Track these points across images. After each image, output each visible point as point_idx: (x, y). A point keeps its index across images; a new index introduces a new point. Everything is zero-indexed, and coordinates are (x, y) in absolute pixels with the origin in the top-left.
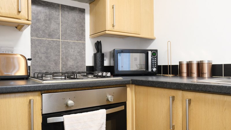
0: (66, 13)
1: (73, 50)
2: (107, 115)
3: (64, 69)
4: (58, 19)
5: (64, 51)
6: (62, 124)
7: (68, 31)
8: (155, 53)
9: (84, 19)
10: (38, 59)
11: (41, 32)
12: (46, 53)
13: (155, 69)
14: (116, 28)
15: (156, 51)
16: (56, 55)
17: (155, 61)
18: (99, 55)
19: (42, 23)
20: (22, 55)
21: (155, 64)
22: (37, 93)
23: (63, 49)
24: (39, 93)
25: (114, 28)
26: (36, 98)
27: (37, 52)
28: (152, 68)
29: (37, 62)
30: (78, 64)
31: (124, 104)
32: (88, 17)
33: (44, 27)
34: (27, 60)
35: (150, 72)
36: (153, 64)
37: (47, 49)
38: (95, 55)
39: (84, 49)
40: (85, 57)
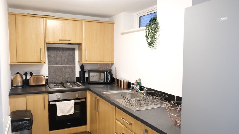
0: (65, 51)
1: (68, 70)
2: (75, 103)
3: (64, 79)
4: (61, 55)
5: (64, 71)
6: (56, 105)
7: (66, 61)
8: (109, 72)
9: (75, 53)
10: (51, 75)
11: (52, 62)
12: (55, 72)
13: (109, 81)
16: (60, 73)
17: (109, 77)
18: (83, 72)
19: (53, 58)
20: (43, 76)
22: (46, 93)
25: (86, 61)
26: (46, 95)
27: (51, 72)
29: (51, 77)
30: (72, 77)
31: (86, 98)
32: (77, 52)
33: (54, 60)
34: (45, 77)
35: (105, 83)
37: (55, 70)
38: (80, 72)
39: (75, 69)
40: (75, 73)
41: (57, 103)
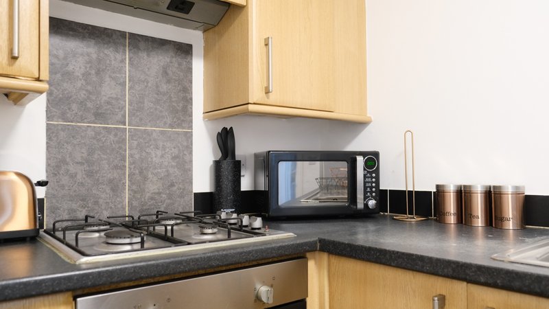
0: (143, 55)
1: (159, 153)
3: (135, 203)
4: (121, 70)
5: (137, 156)
7: (147, 104)
8: (372, 160)
9: (190, 70)
10: (65, 180)
11: (74, 106)
12: (87, 162)
13: (372, 203)
14: (273, 98)
15: (376, 154)
16: (116, 167)
17: (372, 182)
19: (79, 84)
20: (19, 174)
21: (374, 189)
23: (134, 151)
24: (69, 296)
25: (268, 98)
27: (64, 161)
28: (364, 200)
29: (63, 187)
30: (175, 188)
32: (198, 66)
33: (82, 94)
34: (32, 186)
35: (360, 210)
36: (368, 189)
37: (91, 152)
38: (218, 165)
39: (189, 148)
40: (190, 170)
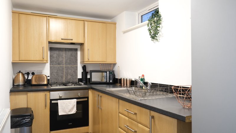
0: (67, 52)
1: (70, 70)
2: (77, 102)
3: (66, 80)
4: (63, 55)
5: (66, 71)
7: (68, 61)
8: (112, 72)
9: (77, 54)
10: (53, 76)
11: (54, 63)
12: (57, 72)
13: (111, 81)
16: (62, 73)
17: (112, 77)
18: (85, 73)
19: (55, 59)
20: (45, 75)
22: (48, 92)
24: (49, 91)
26: (47, 93)
27: (53, 73)
29: (53, 77)
30: (74, 77)
31: (88, 98)
32: (79, 53)
33: (56, 60)
34: (47, 77)
35: (108, 83)
38: (82, 73)
39: (77, 69)
40: (77, 74)
41: (59, 102)
